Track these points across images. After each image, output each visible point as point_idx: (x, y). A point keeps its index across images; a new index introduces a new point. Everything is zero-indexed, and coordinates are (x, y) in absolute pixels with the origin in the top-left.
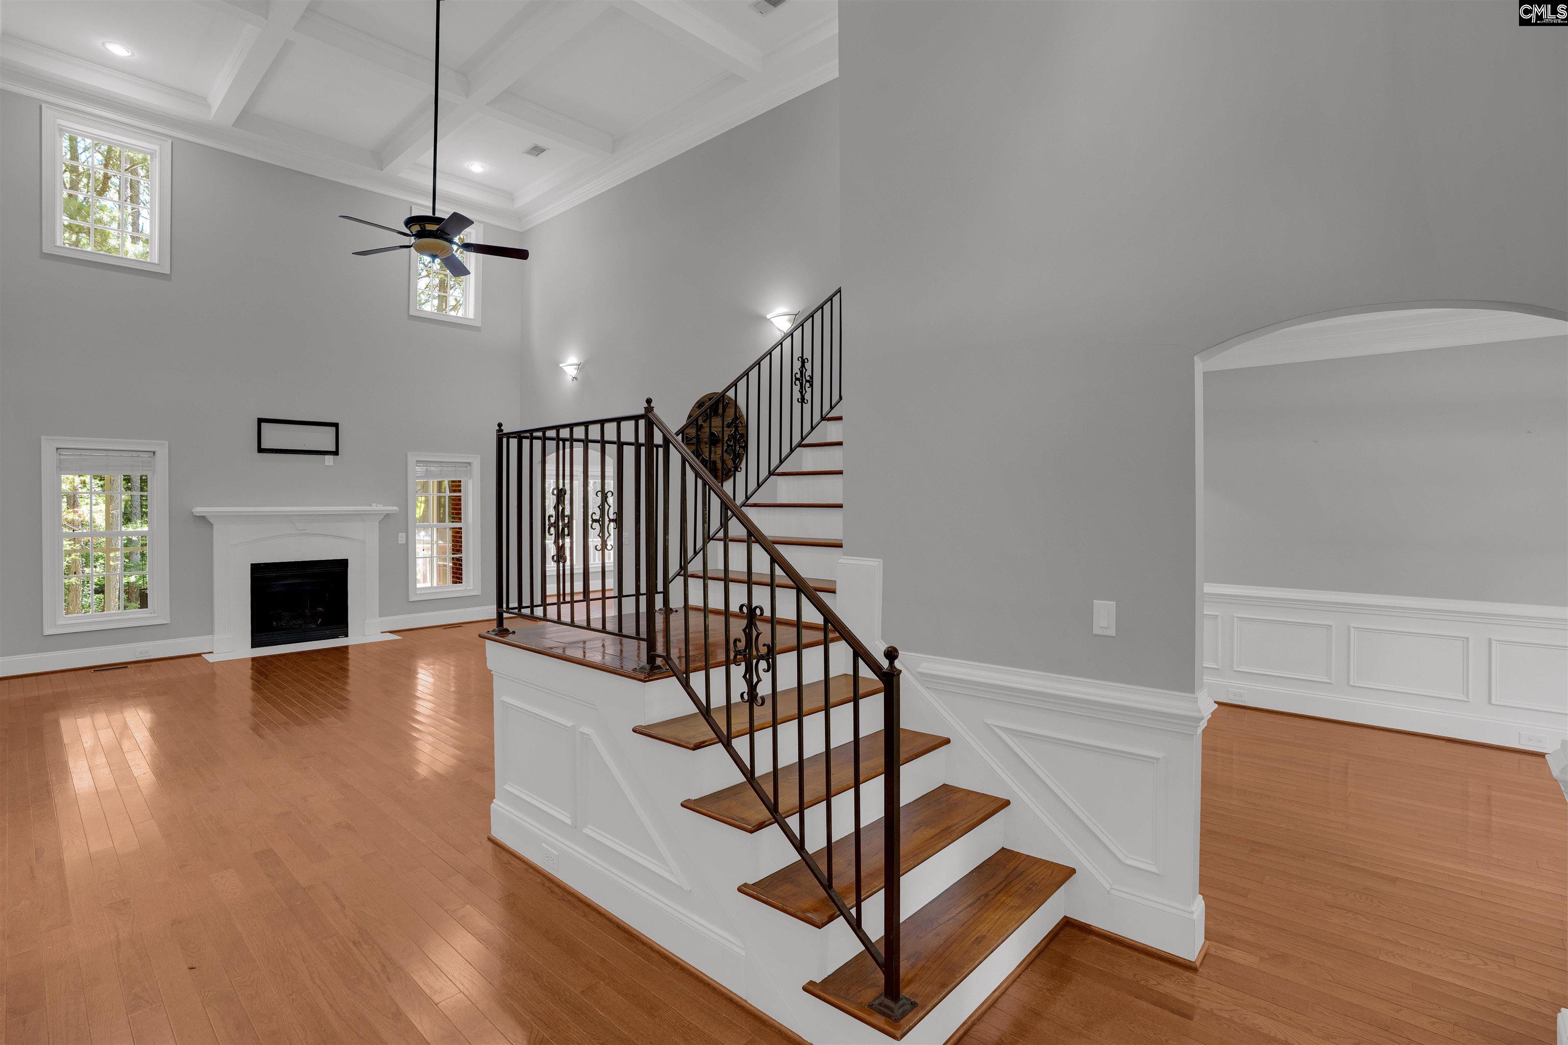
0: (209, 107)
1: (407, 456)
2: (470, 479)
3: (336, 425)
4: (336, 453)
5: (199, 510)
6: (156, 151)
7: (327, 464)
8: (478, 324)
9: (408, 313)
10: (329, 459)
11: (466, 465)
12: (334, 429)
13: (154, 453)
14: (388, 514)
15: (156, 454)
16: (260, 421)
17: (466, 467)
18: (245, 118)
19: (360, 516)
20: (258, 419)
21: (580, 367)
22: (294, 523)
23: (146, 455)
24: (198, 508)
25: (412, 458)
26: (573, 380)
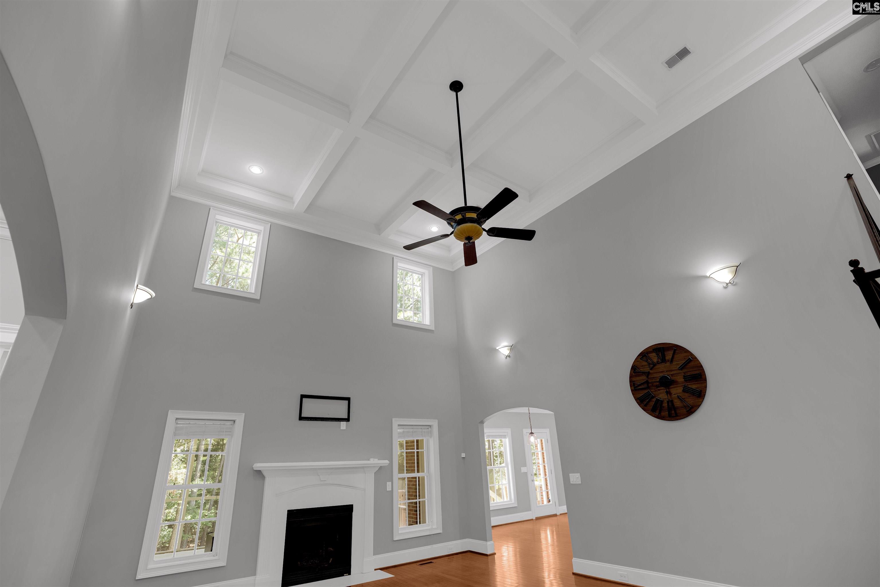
0: (293, 203)
1: (392, 420)
2: (431, 437)
3: (348, 399)
4: (348, 420)
5: (258, 466)
6: (261, 231)
7: (342, 428)
8: (432, 328)
9: (392, 322)
10: (343, 424)
11: (428, 427)
12: (347, 402)
13: (234, 421)
14: (381, 467)
15: (236, 422)
16: (303, 396)
17: (428, 429)
18: (312, 207)
19: (363, 468)
20: (301, 395)
21: (512, 348)
22: (319, 475)
23: (229, 423)
24: (258, 464)
25: (396, 422)
26: (506, 358)
